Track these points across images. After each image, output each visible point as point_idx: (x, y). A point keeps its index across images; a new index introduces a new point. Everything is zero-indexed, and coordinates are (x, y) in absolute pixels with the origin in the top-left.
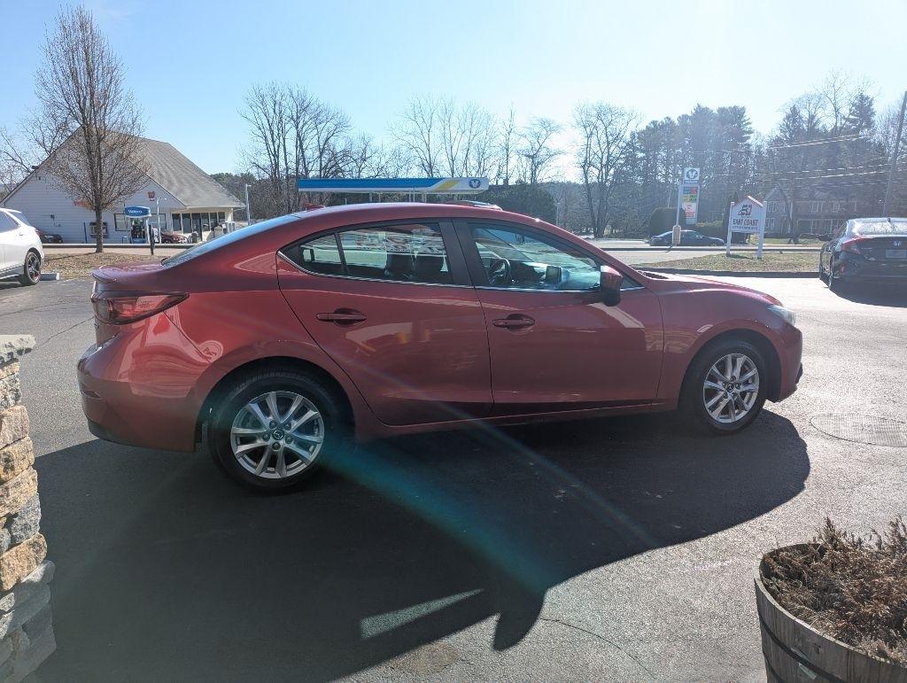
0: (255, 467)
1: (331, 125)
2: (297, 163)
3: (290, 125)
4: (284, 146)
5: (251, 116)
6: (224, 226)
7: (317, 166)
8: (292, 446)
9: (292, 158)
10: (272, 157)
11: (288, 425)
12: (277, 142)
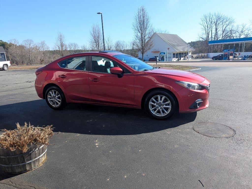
1: (227, 23)
3: (214, 25)
4: (212, 31)
5: (202, 23)
6: (188, 56)
7: (221, 36)
9: (213, 34)
10: (207, 35)
12: (209, 30)
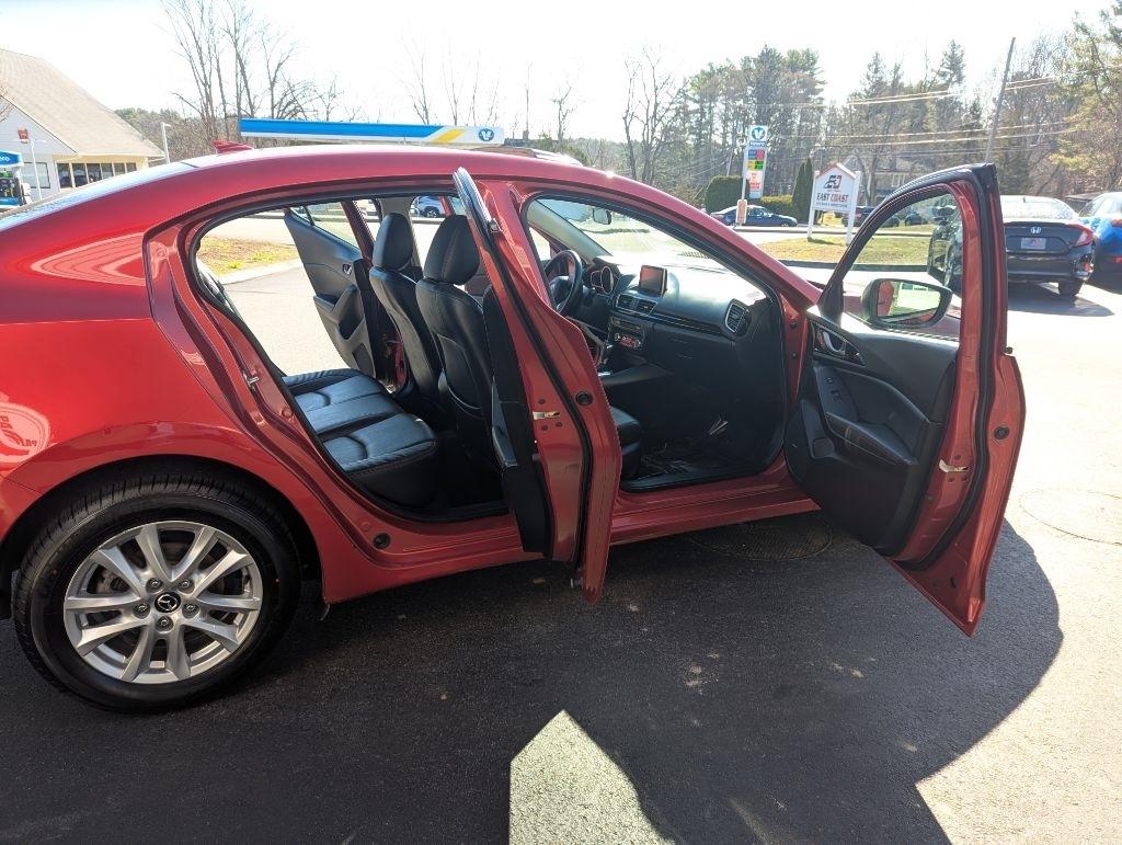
0: (121, 666)
2: (239, 97)
8: (197, 621)
11: (186, 583)
12: (208, 65)
